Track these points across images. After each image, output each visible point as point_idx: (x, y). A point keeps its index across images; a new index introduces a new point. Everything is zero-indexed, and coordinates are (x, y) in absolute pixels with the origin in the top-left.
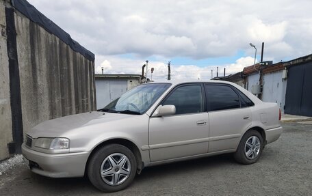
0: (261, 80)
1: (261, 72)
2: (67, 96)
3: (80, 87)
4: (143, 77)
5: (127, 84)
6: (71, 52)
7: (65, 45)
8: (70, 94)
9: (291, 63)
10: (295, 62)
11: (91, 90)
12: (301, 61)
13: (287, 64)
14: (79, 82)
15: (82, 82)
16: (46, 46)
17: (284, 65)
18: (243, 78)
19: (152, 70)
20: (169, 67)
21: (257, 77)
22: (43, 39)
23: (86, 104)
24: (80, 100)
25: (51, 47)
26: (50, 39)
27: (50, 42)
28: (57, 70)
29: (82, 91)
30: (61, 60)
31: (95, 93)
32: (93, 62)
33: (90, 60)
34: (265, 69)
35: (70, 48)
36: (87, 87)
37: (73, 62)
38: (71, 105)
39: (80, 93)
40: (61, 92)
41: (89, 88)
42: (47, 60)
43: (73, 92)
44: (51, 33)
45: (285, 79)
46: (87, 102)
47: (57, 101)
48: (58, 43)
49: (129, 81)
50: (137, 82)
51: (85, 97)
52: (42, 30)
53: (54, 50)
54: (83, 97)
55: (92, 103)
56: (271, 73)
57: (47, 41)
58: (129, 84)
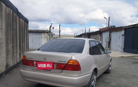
0: (110, 35)
1: (110, 31)
2: (15, 43)
3: (21, 38)
4: (50, 32)
5: (42, 35)
6: (18, 18)
7: (15, 14)
8: (17, 42)
9: (127, 27)
10: (129, 27)
11: (27, 39)
12: (133, 26)
13: (124, 28)
14: (21, 35)
15: (22, 35)
16: (5, 15)
17: (123, 28)
18: (100, 33)
19: (53, 28)
20: (60, 27)
21: (108, 33)
22: (4, 10)
23: (24, 47)
24: (22, 45)
25: (8, 15)
26: (7, 10)
27: (8, 12)
28: (10, 29)
29: (23, 40)
30: (13, 23)
31: (28, 40)
32: (28, 24)
33: (26, 23)
34: (112, 29)
35: (17, 16)
36: (25, 37)
37: (19, 24)
38: (17, 49)
39: (21, 41)
40: (12, 41)
41: (26, 38)
42: (6, 22)
43: (18, 41)
44: (8, 7)
45: (123, 35)
46: (25, 46)
47: (10, 47)
48: (11, 13)
49: (43, 34)
50: (47, 34)
51: (24, 43)
52: (3, 4)
53: (9, 16)
54: (23, 44)
55: (27, 46)
56: (115, 31)
57: (6, 11)
58: (43, 35)
